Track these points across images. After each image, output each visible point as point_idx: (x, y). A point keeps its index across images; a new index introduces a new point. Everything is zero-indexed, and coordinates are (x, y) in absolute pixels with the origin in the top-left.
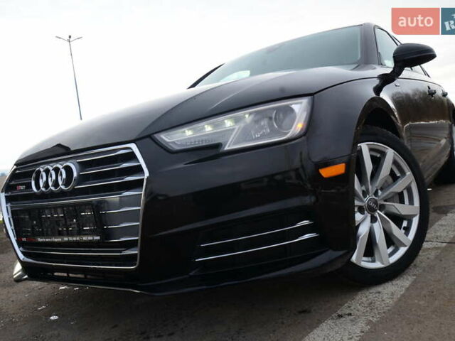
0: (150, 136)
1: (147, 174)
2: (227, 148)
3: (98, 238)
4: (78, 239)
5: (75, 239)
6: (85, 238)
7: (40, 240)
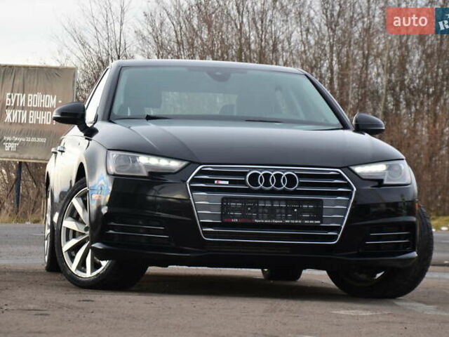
0: (348, 167)
1: (355, 189)
2: (385, 182)
3: (319, 222)
4: (300, 222)
5: (297, 222)
6: (306, 222)
7: (256, 221)
